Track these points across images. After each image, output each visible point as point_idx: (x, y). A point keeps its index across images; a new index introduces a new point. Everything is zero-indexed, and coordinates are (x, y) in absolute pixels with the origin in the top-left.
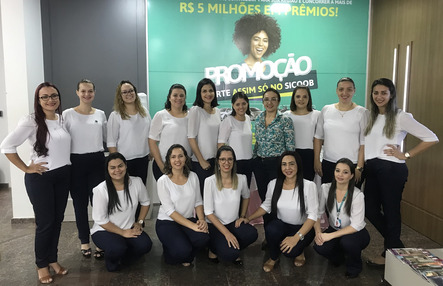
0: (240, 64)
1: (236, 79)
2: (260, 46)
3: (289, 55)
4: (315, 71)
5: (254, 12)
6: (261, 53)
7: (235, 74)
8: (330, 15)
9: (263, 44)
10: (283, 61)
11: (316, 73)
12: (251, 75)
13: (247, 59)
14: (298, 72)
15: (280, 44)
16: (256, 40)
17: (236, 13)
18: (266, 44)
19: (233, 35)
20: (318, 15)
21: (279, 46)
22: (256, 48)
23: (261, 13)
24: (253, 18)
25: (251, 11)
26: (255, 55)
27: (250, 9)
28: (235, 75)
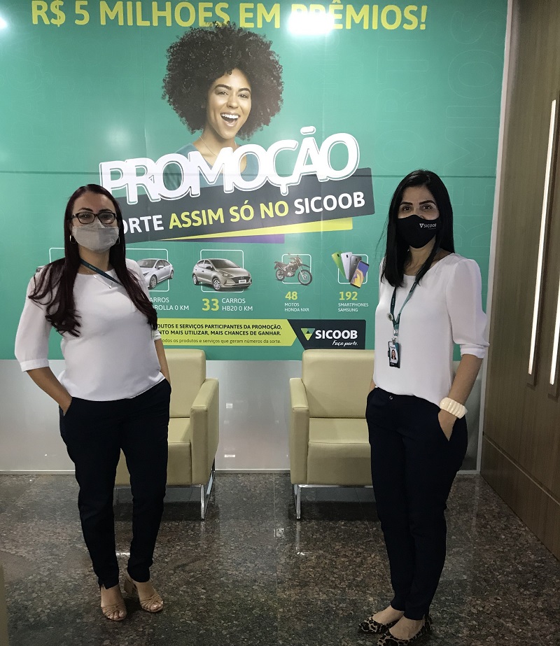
0: (184, 153)
1: (175, 189)
2: (231, 107)
3: (304, 130)
4: (369, 169)
5: (214, 23)
6: (235, 126)
7: (172, 176)
8: (406, 26)
9: (238, 103)
10: (289, 144)
11: (371, 176)
12: (211, 179)
13: (200, 140)
14: (326, 173)
15: (279, 103)
16: (222, 93)
17: (169, 23)
18: (246, 104)
19: (164, 80)
20: (375, 27)
21: (278, 109)
22: (221, 114)
23: (231, 24)
24: (212, 38)
25: (206, 19)
26: (220, 131)
27: (202, 15)
28: (173, 180)
